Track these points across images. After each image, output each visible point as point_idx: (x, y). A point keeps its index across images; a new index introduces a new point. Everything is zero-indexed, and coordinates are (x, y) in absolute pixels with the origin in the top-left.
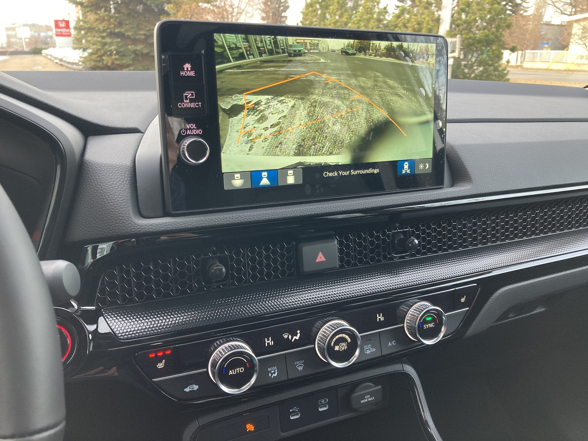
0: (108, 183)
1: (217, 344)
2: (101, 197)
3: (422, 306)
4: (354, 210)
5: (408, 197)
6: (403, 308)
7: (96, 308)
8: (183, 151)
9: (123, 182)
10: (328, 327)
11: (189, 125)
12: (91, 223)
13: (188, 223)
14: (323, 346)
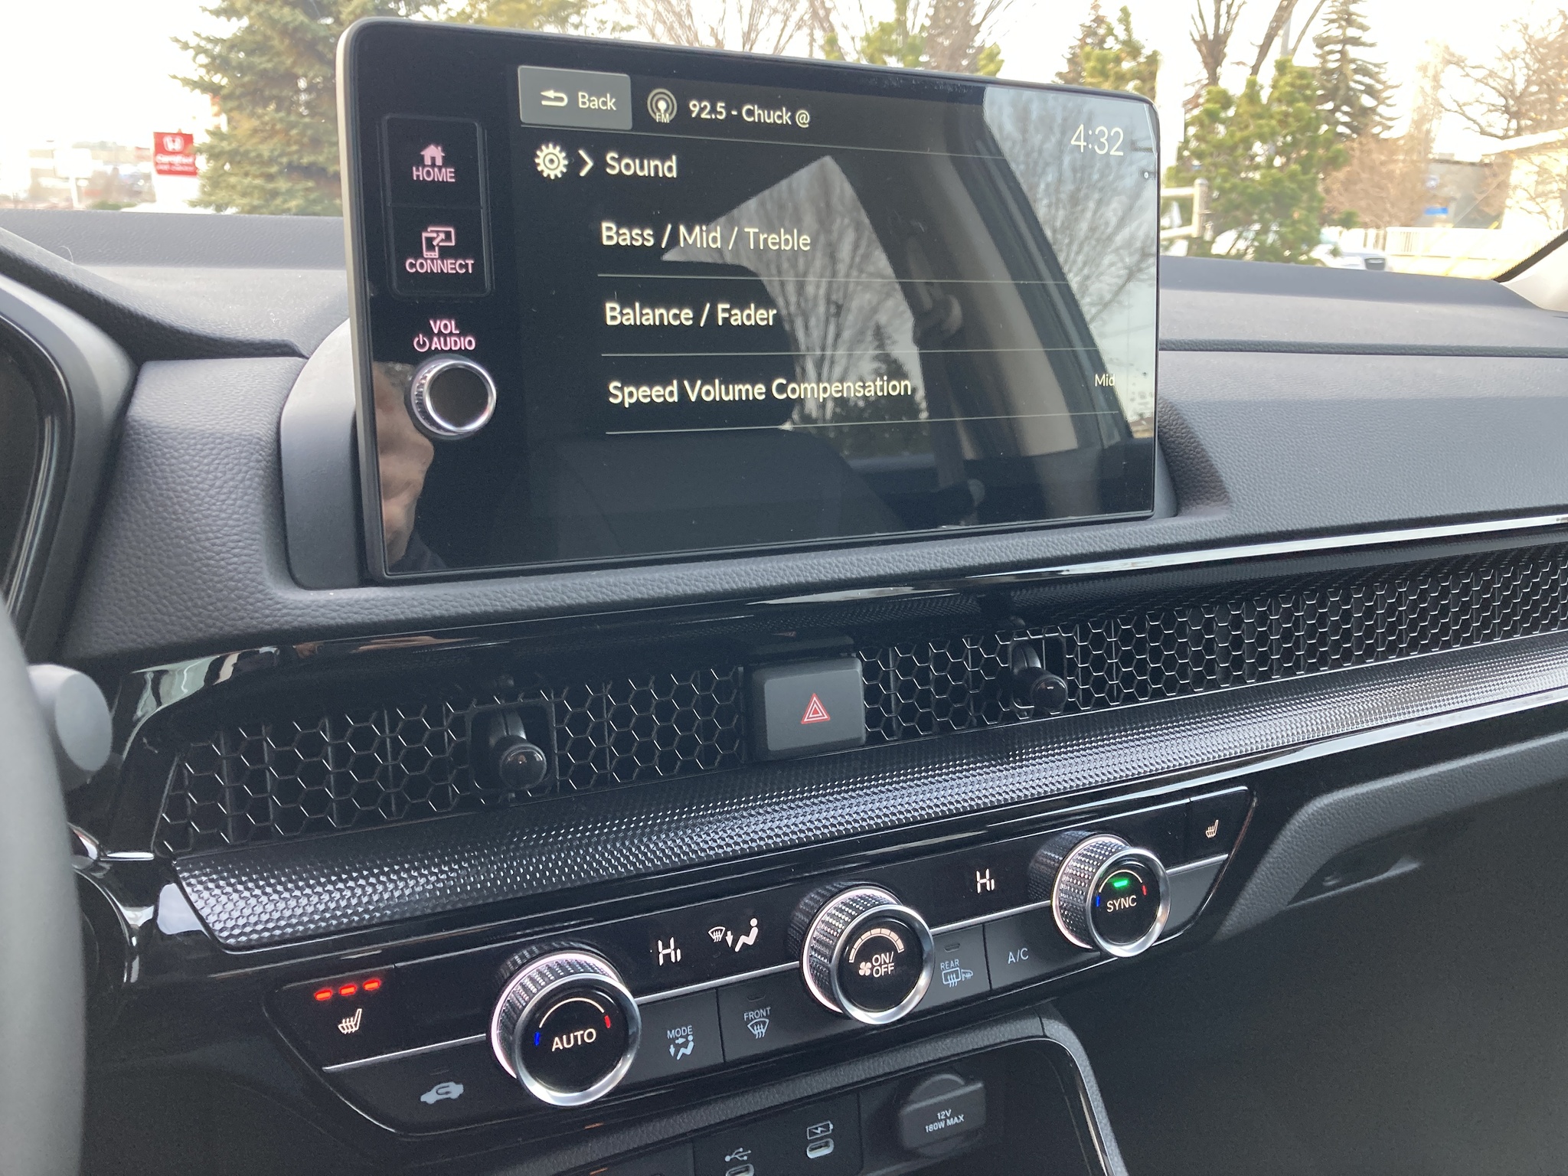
0: (199, 483)
1: (515, 963)
2: (175, 524)
3: (1099, 848)
4: (910, 573)
5: (1058, 540)
6: (1046, 853)
7: (156, 857)
8: (420, 394)
9: (242, 481)
10: (837, 909)
11: (438, 322)
12: (145, 601)
13: (432, 603)
14: (824, 965)
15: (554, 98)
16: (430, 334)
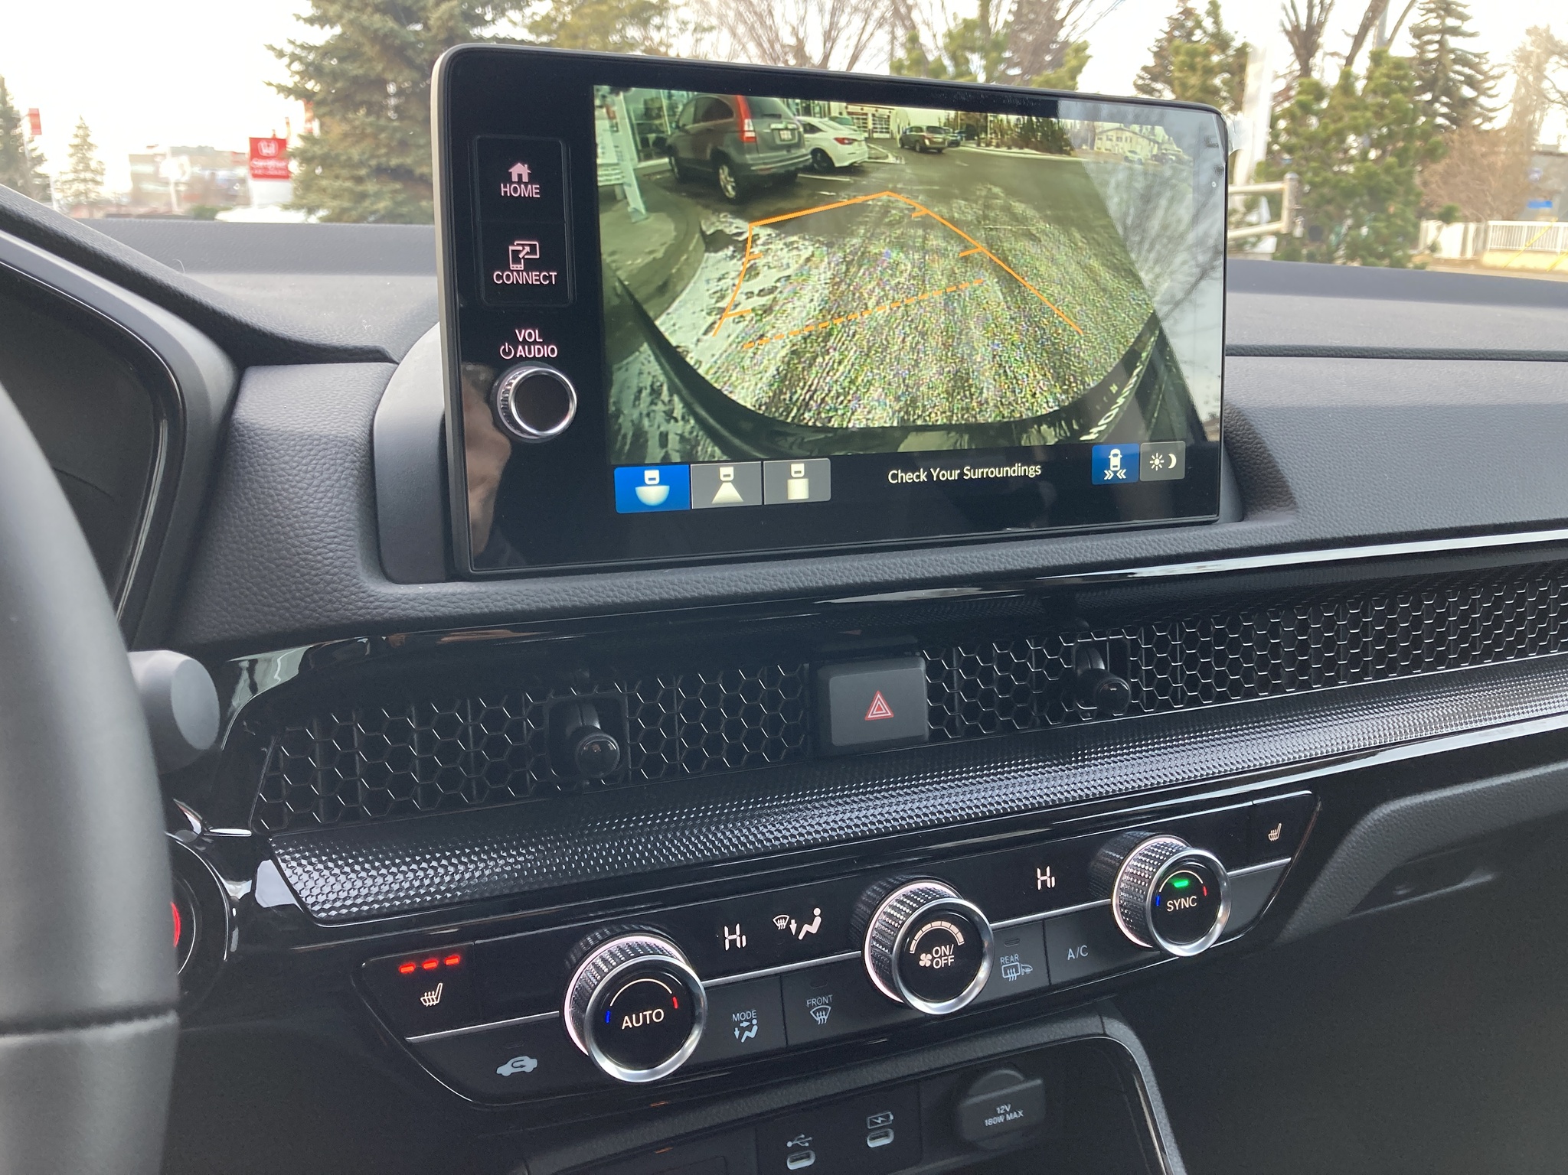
0: (298, 482)
2: (276, 520)
3: (1159, 848)
6: (1108, 853)
7: (252, 833)
8: (506, 400)
9: (337, 481)
10: (898, 901)
11: (523, 332)
12: (248, 593)
13: (514, 597)
14: (885, 955)
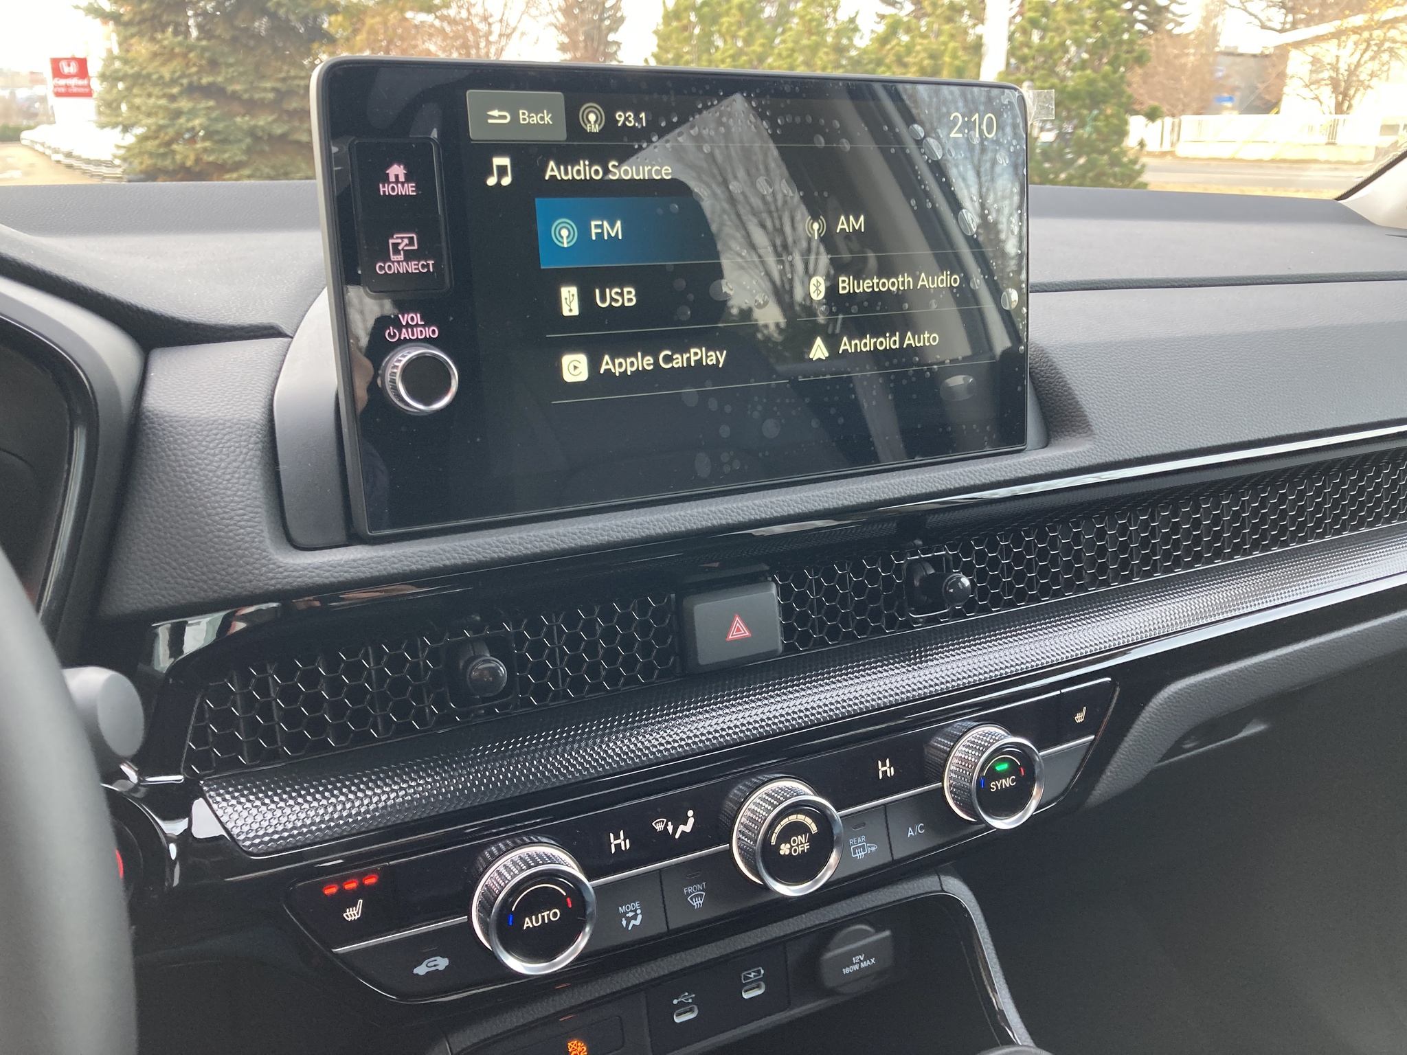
0: (207, 465)
1: (492, 853)
3: (984, 736)
4: (816, 511)
5: (943, 475)
7: (186, 779)
8: (393, 381)
9: (243, 462)
10: (762, 798)
11: (406, 316)
12: (168, 568)
13: (409, 559)
14: (750, 846)
15: (498, 116)
16: (399, 326)
